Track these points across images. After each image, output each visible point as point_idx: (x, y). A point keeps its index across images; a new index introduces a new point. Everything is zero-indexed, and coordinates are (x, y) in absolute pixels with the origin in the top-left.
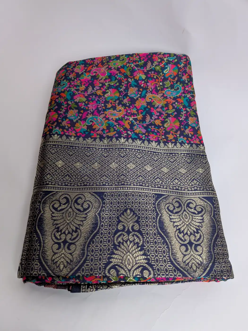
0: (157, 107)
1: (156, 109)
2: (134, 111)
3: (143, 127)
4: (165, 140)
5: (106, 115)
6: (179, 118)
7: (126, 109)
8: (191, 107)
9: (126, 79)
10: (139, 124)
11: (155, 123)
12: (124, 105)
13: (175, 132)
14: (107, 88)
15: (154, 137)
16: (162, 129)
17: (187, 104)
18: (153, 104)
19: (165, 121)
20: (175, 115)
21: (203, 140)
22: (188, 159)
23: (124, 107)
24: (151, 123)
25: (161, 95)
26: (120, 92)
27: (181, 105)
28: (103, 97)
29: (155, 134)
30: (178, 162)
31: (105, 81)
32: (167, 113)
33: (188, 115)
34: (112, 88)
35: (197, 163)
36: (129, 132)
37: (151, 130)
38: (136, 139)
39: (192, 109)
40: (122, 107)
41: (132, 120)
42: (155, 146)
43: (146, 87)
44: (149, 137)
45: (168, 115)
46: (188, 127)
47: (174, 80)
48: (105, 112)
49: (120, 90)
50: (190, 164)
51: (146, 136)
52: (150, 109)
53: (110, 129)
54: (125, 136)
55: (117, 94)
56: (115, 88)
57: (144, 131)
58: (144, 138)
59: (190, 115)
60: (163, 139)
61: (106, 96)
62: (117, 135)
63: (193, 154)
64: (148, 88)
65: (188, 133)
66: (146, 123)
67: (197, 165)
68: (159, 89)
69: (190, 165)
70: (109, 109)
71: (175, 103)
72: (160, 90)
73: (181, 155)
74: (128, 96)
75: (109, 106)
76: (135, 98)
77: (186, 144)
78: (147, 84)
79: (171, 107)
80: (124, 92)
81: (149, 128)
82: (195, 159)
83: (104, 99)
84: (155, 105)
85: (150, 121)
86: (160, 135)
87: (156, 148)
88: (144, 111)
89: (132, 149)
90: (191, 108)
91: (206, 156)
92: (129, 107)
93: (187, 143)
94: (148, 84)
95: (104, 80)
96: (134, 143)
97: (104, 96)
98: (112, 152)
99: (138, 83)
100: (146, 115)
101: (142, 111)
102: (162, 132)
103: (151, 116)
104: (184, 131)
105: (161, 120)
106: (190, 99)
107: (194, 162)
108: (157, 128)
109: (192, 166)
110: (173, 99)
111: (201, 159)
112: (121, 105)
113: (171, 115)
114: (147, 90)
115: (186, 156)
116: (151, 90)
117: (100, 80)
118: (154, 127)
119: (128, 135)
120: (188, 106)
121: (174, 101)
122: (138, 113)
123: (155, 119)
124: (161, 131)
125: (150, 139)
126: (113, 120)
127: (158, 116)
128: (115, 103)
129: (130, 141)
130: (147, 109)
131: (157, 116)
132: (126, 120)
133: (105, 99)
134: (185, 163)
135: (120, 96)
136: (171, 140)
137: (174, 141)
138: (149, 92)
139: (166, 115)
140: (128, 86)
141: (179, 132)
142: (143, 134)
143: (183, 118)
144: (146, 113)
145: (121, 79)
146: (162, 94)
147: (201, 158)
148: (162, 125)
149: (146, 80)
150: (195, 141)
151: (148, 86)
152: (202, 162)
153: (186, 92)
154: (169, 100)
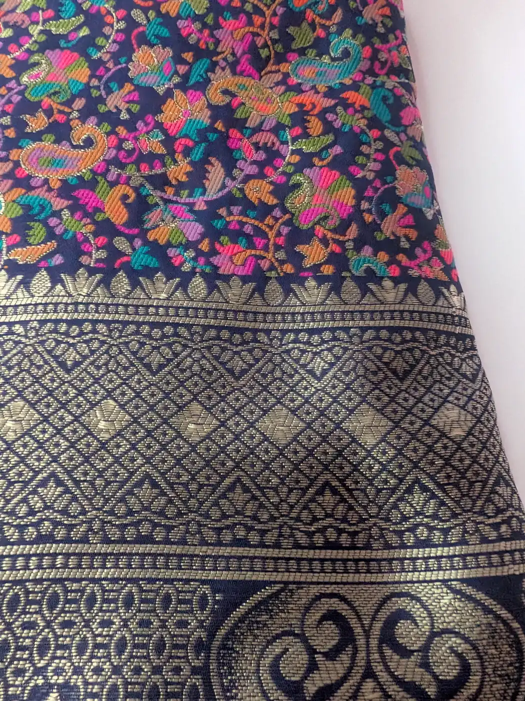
0: (258, 129)
1: (251, 135)
2: (153, 143)
3: (191, 211)
4: (289, 268)
5: (17, 164)
6: (352, 169)
7: (117, 134)
8: (402, 128)
9: (122, 12)
10: (174, 199)
11: (245, 196)
12: (112, 118)
13: (334, 231)
14: (35, 48)
15: (239, 259)
16: (276, 219)
17: (385, 116)
18: (239, 114)
19: (291, 183)
20: (336, 156)
21: (455, 268)
22: (397, 352)
23: (106, 127)
24: (230, 192)
25: (275, 81)
26: (96, 66)
27: (360, 116)
28: (13, 84)
29: (243, 242)
30: (347, 374)
31: (29, 16)
32: (298, 152)
33: (391, 157)
34: (58, 47)
35: (438, 378)
36: (121, 244)
37: (228, 223)
38: (149, 272)
39: (406, 134)
40: (98, 125)
41: (142, 185)
42: (243, 300)
43: (212, 47)
44: (215, 260)
45: (306, 161)
46: (394, 208)
47: (329, 18)
48: (14, 154)
49: (95, 57)
50: (407, 383)
51: (199, 253)
52: (224, 137)
53: (30, 228)
54: (97, 261)
55: (80, 73)
56: (73, 49)
57: (194, 230)
58: (187, 267)
59: (401, 160)
60: (282, 262)
61: (25, 79)
62: (58, 260)
63: (418, 329)
64: (219, 50)
65: (393, 233)
66: (203, 193)
67: (437, 386)
68: (268, 58)
69: (403, 388)
70: (37, 137)
71: (332, 109)
72: (272, 61)
73: (361, 337)
74: (131, 80)
75: (36, 123)
76: (161, 90)
77: (388, 284)
78: (215, 32)
79: (316, 125)
80: (110, 65)
81: (220, 217)
82: (426, 356)
83: (18, 93)
84: (246, 119)
85: (224, 186)
86: (266, 248)
87: (245, 308)
88: (196, 143)
89: (125, 323)
90: (405, 132)
91: (472, 338)
92: (130, 125)
93: (392, 279)
94: (218, 33)
95: (27, 13)
96: (138, 291)
97: (17, 79)
98: (20, 342)
99: (175, 30)
100: (205, 161)
101: (191, 144)
102: (279, 234)
103: (230, 165)
104: (376, 227)
105: (271, 183)
106: (398, 98)
107: (425, 372)
108: (252, 214)
109: (416, 389)
110: (326, 95)
111: (453, 356)
112: (93, 120)
113: (316, 160)
114: (214, 59)
115: (389, 340)
116: (230, 59)
117: (6, 14)
118: (242, 213)
119: (115, 254)
120: (389, 122)
121: (330, 102)
122: (172, 153)
123: (248, 178)
124: (271, 228)
125: (216, 268)
126: (50, 190)
127: (261, 165)
128: (67, 110)
129: (122, 283)
130: (212, 137)
131: (254, 162)
132: (112, 184)
133: (21, 93)
134: (381, 375)
135: (95, 82)
136: (316, 268)
137: (328, 270)
138: (223, 69)
139: (296, 159)
140: (132, 37)
141: (353, 231)
142: (188, 246)
143: (369, 170)
144: (207, 154)
145: (103, 12)
146: (278, 77)
147: (453, 348)
148: (275, 201)
149: (211, 15)
150: (425, 267)
151: (217, 42)
152: (457, 370)
153: (382, 68)
154: (308, 98)
